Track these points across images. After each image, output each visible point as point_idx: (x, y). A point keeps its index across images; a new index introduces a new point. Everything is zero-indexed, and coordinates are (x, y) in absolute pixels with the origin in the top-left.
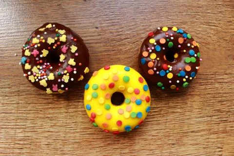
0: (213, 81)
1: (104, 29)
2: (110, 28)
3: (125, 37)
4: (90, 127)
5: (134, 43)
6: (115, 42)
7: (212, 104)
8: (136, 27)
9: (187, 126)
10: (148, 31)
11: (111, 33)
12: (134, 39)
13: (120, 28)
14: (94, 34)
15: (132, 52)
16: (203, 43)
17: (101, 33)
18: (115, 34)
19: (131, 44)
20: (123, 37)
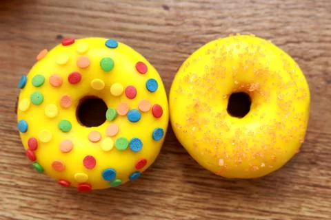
2: (195, 13)
8: (256, 21)
10: (279, 35)
11: (196, 24)
14: (156, 21)
17: (173, 20)
18: (204, 29)
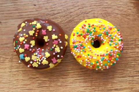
0: (133, 46)
1: (41, 6)
3: (57, 12)
4: (29, 84)
5: (65, 16)
6: (49, 16)
7: (133, 66)
9: (111, 84)
12: (64, 13)
13: (54, 5)
15: (63, 24)
16: (124, 14)
19: (62, 18)
20: (56, 12)
